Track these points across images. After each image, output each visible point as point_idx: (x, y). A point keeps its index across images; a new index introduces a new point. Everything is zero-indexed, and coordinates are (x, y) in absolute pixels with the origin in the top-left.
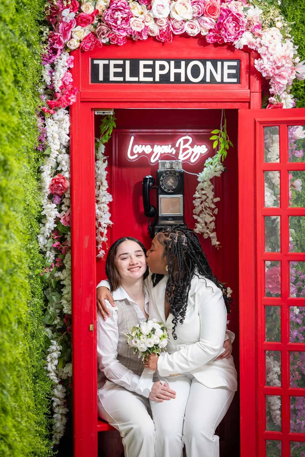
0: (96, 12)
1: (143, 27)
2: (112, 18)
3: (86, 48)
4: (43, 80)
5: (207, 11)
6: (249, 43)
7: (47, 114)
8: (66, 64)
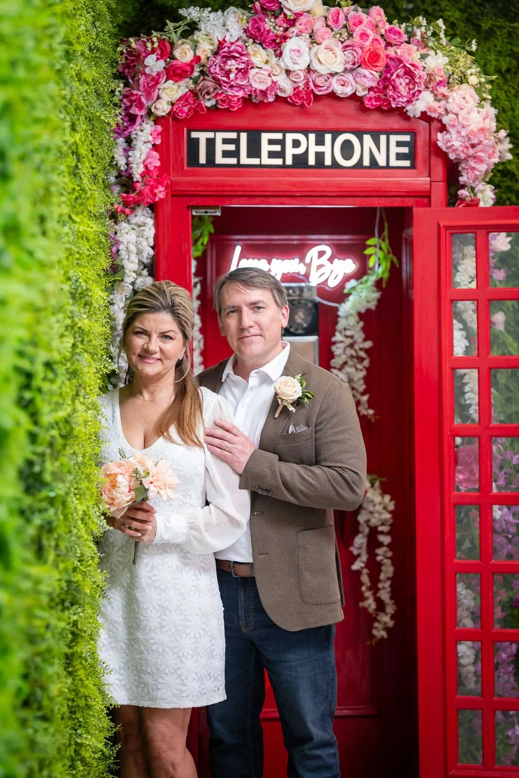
0: (197, 59)
1: (269, 83)
2: (222, 69)
3: (180, 114)
4: (114, 163)
5: (366, 60)
6: (430, 108)
7: (121, 215)
8: (151, 138)
